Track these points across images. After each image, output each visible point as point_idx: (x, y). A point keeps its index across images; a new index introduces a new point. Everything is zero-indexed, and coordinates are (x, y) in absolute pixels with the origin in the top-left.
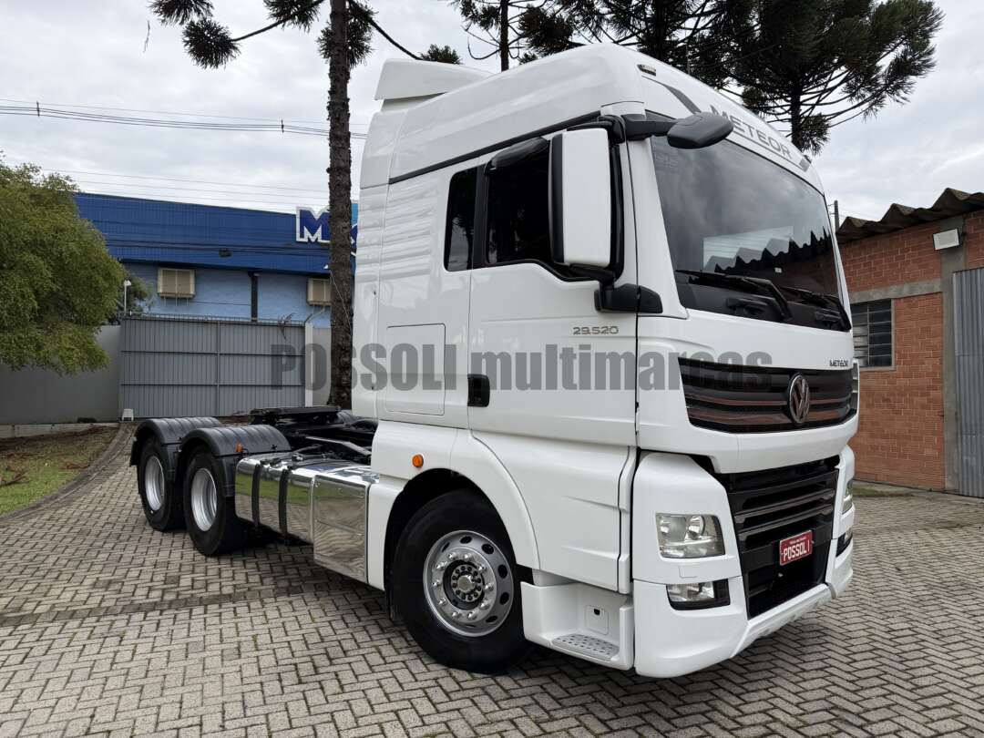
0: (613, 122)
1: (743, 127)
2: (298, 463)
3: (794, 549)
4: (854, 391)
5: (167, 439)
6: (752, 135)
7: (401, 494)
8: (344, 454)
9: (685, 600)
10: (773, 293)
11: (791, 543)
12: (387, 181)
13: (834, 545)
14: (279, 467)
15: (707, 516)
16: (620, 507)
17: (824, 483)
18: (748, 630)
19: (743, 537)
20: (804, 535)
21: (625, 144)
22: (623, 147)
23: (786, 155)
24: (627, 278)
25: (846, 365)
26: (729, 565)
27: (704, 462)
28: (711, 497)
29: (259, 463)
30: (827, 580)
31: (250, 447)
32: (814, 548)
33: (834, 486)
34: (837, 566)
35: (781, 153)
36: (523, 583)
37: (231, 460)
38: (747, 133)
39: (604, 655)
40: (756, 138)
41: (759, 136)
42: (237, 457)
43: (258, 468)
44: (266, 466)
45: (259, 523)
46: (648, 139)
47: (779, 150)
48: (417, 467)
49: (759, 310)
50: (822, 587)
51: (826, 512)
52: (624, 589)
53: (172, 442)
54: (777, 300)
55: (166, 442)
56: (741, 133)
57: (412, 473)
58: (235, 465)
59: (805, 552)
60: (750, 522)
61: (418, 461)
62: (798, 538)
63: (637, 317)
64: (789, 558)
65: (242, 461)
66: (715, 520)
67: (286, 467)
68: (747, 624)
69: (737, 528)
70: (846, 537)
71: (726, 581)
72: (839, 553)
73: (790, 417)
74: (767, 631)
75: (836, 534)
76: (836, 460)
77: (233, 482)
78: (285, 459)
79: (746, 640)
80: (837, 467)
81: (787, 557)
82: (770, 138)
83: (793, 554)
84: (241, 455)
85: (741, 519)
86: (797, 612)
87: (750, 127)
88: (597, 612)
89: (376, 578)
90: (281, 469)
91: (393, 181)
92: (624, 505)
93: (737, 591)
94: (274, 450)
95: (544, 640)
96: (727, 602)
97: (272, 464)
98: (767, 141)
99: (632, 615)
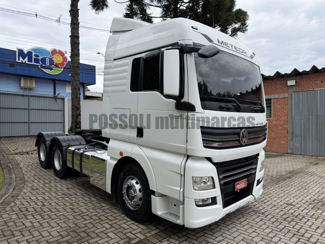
0: (182, 47)
1: (229, 45)
2: (87, 150)
3: (241, 185)
4: (266, 132)
5: (47, 139)
6: (232, 48)
7: (116, 164)
8: (102, 146)
9: (201, 204)
10: (235, 102)
11: (239, 183)
12: (113, 59)
13: (256, 183)
14: (81, 151)
15: (210, 177)
16: (181, 173)
17: (253, 163)
18: (223, 212)
19: (222, 182)
20: (244, 181)
21: (185, 54)
22: (185, 55)
23: (245, 54)
24: (185, 99)
25: (262, 124)
26: (217, 192)
27: (209, 159)
28: (211, 171)
29: (74, 149)
30: (253, 194)
31: (72, 143)
32: (248, 185)
33: (256, 164)
34: (256, 189)
35: (243, 54)
36: (152, 196)
37: (66, 147)
38: (230, 48)
39: (175, 220)
40: (234, 49)
41: (235, 48)
42: (68, 147)
43: (74, 151)
44: (76, 151)
45: (74, 169)
46: (193, 53)
47: (242, 52)
48: (121, 155)
49: (230, 109)
50: (251, 196)
51: (253, 172)
52: (181, 199)
53: (48, 140)
54: (237, 105)
55: (46, 140)
56: (228, 48)
57: (119, 157)
58: (67, 149)
59: (245, 186)
60: (224, 178)
61: (121, 154)
62: (242, 182)
63: (188, 112)
64: (239, 188)
65: (69, 148)
66: (212, 178)
67: (82, 152)
68: (223, 210)
69: (220, 180)
70: (261, 179)
71: (216, 197)
72: (257, 185)
73: (240, 143)
74: (230, 212)
75: (257, 179)
76: (258, 155)
77: (66, 155)
78: (82, 148)
79: (222, 215)
80: (258, 157)
81: (238, 188)
82: (239, 49)
83: (240, 187)
84: (69, 146)
85: (221, 177)
86: (242, 205)
87: (232, 45)
88: (175, 205)
89: (109, 190)
90: (81, 152)
91: (115, 60)
92: (182, 173)
93: (220, 200)
94: (80, 144)
95: (157, 214)
96: (216, 204)
97: (78, 150)
98: (238, 50)
99: (184, 208)
